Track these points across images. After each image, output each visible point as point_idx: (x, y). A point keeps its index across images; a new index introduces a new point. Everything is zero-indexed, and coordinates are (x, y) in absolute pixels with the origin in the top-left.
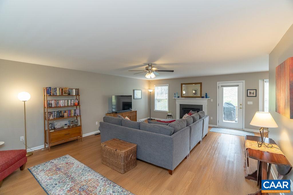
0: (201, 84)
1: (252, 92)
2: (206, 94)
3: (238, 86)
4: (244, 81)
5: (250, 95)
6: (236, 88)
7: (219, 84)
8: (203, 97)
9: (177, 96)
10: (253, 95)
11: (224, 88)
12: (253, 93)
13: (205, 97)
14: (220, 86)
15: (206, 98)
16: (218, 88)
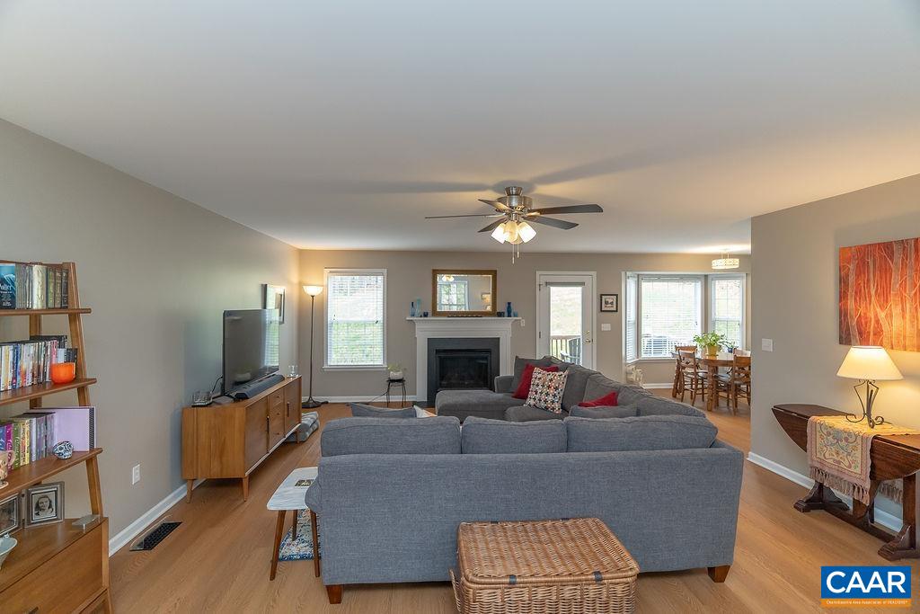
0: (494, 273)
1: (610, 301)
2: (509, 304)
3: (582, 284)
4: (594, 273)
5: (606, 309)
6: (579, 289)
7: (541, 276)
8: (500, 315)
9: (418, 311)
10: (612, 309)
11: (553, 289)
12: (612, 303)
13: (506, 314)
14: (543, 282)
15: (509, 316)
16: (537, 287)
